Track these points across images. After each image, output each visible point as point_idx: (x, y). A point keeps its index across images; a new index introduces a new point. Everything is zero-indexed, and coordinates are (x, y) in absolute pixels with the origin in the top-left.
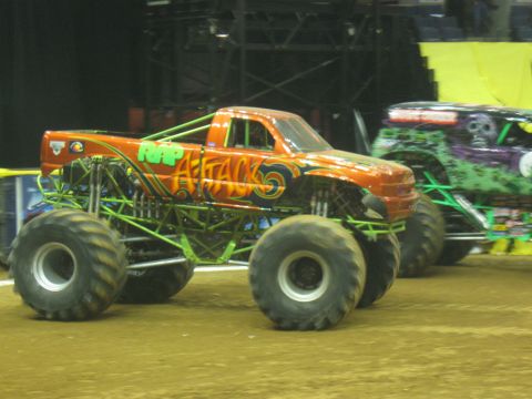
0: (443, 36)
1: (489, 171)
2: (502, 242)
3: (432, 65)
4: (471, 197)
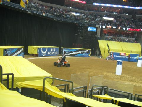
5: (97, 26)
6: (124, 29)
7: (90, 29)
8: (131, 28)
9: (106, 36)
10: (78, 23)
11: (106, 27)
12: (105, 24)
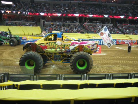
6: (24, 13)
8: (31, 12)
9: (7, 22)
12: (4, 9)
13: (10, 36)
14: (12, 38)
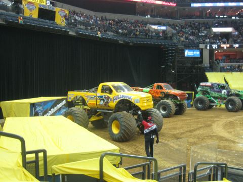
0: (209, 72)
1: (217, 93)
2: (219, 105)
3: (207, 76)
4: (214, 98)
5: (202, 46)
7: (188, 53)
9: (222, 64)
10: (165, 45)
11: (219, 46)
12: (218, 41)
13: (228, 92)
14: (231, 95)
